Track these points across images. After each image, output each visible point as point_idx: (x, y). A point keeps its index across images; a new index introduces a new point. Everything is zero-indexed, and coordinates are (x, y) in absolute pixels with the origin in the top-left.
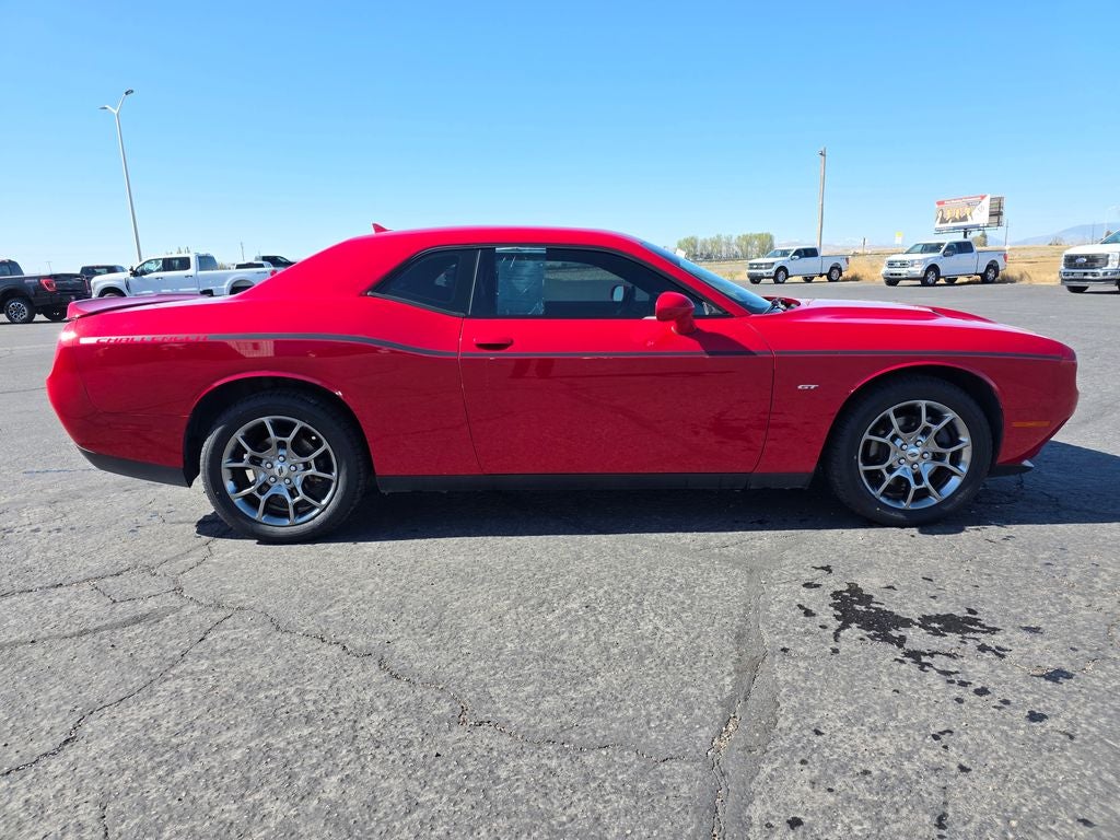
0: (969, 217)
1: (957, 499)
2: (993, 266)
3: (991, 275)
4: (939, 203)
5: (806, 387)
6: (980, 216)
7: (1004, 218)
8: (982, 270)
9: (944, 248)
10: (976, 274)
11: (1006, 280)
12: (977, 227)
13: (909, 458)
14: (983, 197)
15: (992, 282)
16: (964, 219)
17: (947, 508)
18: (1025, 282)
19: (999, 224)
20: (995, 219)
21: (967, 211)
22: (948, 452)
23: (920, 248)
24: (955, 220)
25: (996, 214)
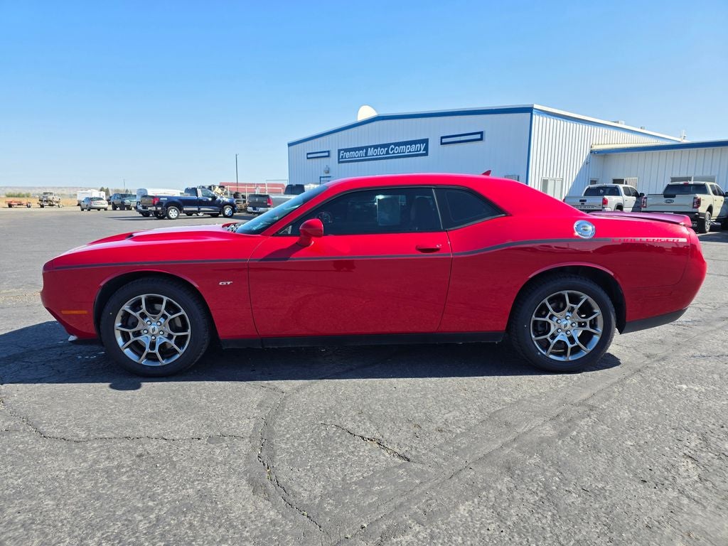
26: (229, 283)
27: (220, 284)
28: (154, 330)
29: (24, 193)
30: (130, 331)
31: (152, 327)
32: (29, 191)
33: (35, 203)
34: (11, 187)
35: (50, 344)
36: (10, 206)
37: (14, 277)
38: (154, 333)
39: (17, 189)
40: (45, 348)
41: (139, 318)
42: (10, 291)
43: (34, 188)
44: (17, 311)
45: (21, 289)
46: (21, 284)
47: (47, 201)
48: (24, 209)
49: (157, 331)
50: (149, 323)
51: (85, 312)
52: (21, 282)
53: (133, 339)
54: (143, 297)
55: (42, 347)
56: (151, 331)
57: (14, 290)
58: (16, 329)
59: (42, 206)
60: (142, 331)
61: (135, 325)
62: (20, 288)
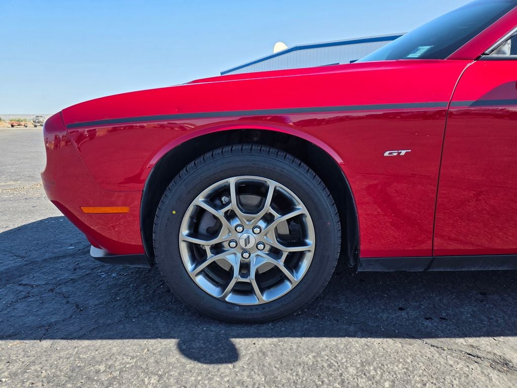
26: (403, 152)
27: (387, 154)
28: (247, 241)
29: (22, 119)
30: (206, 245)
31: (245, 235)
32: (26, 117)
33: (30, 125)
34: (13, 115)
35: (56, 250)
36: (12, 126)
37: (13, 171)
38: (249, 246)
39: (17, 116)
40: (51, 258)
41: (224, 220)
42: (8, 184)
43: (29, 115)
44: (14, 204)
45: (19, 182)
46: (19, 177)
47: (38, 122)
48: (22, 128)
49: (253, 242)
50: (240, 229)
51: (125, 210)
52: (20, 175)
53: (211, 258)
54: (232, 181)
55: (47, 256)
56: (242, 243)
57: (12, 183)
58: (12, 227)
59: (36, 126)
60: (226, 244)
61: (214, 232)
62: (18, 180)
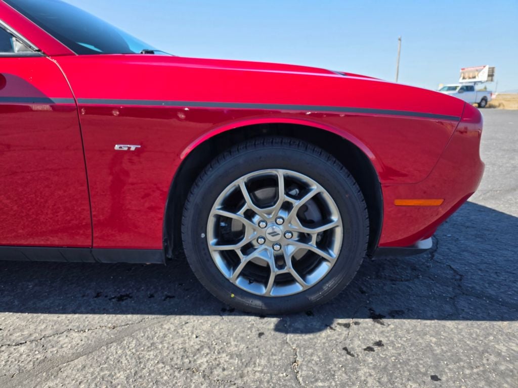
0: (477, 77)
1: (325, 288)
2: (485, 99)
3: (483, 104)
4: (463, 69)
5: (125, 148)
6: (483, 76)
7: (495, 78)
8: (479, 101)
9: (458, 89)
10: (475, 103)
11: (491, 107)
12: (481, 82)
13: (269, 237)
14: (484, 67)
15: (484, 107)
16: (474, 77)
17: (313, 298)
18: (501, 108)
19: (492, 80)
20: (490, 78)
21: (476, 73)
22: (315, 232)
23: (446, 89)
24: (470, 78)
25: (491, 75)
